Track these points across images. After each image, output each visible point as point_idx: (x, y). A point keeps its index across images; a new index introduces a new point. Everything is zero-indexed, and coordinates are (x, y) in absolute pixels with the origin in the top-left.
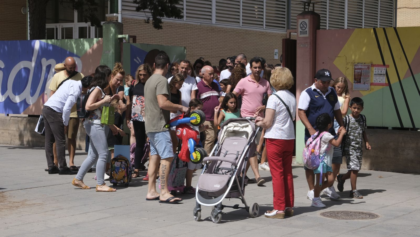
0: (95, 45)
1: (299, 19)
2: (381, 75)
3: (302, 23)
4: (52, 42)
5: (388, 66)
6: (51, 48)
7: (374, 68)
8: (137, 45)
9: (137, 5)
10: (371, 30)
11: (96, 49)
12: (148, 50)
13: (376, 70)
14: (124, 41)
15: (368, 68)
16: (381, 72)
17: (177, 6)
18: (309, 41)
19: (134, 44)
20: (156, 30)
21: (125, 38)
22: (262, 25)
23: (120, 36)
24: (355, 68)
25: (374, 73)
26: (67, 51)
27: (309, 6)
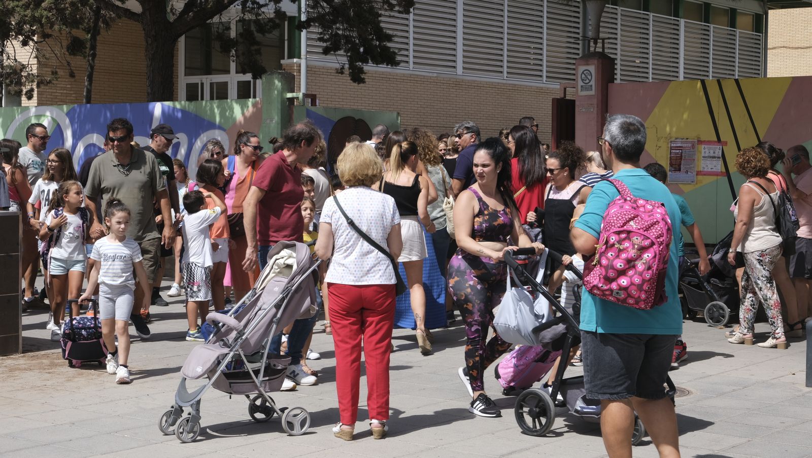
0: (251, 109)
1: (580, 65)
2: (714, 157)
3: (585, 72)
4: (181, 105)
5: (726, 143)
6: (180, 115)
7: (703, 146)
8: (319, 109)
9: (325, 44)
10: (697, 84)
11: (251, 117)
12: (336, 118)
13: (706, 150)
14: (296, 104)
15: (693, 147)
16: (714, 153)
17: (389, 45)
18: (595, 101)
19: (313, 108)
20: (356, 84)
21: (297, 98)
22: (541, 76)
23: (289, 95)
24: (671, 147)
25: (703, 154)
26: (204, 120)
27: (596, 43)
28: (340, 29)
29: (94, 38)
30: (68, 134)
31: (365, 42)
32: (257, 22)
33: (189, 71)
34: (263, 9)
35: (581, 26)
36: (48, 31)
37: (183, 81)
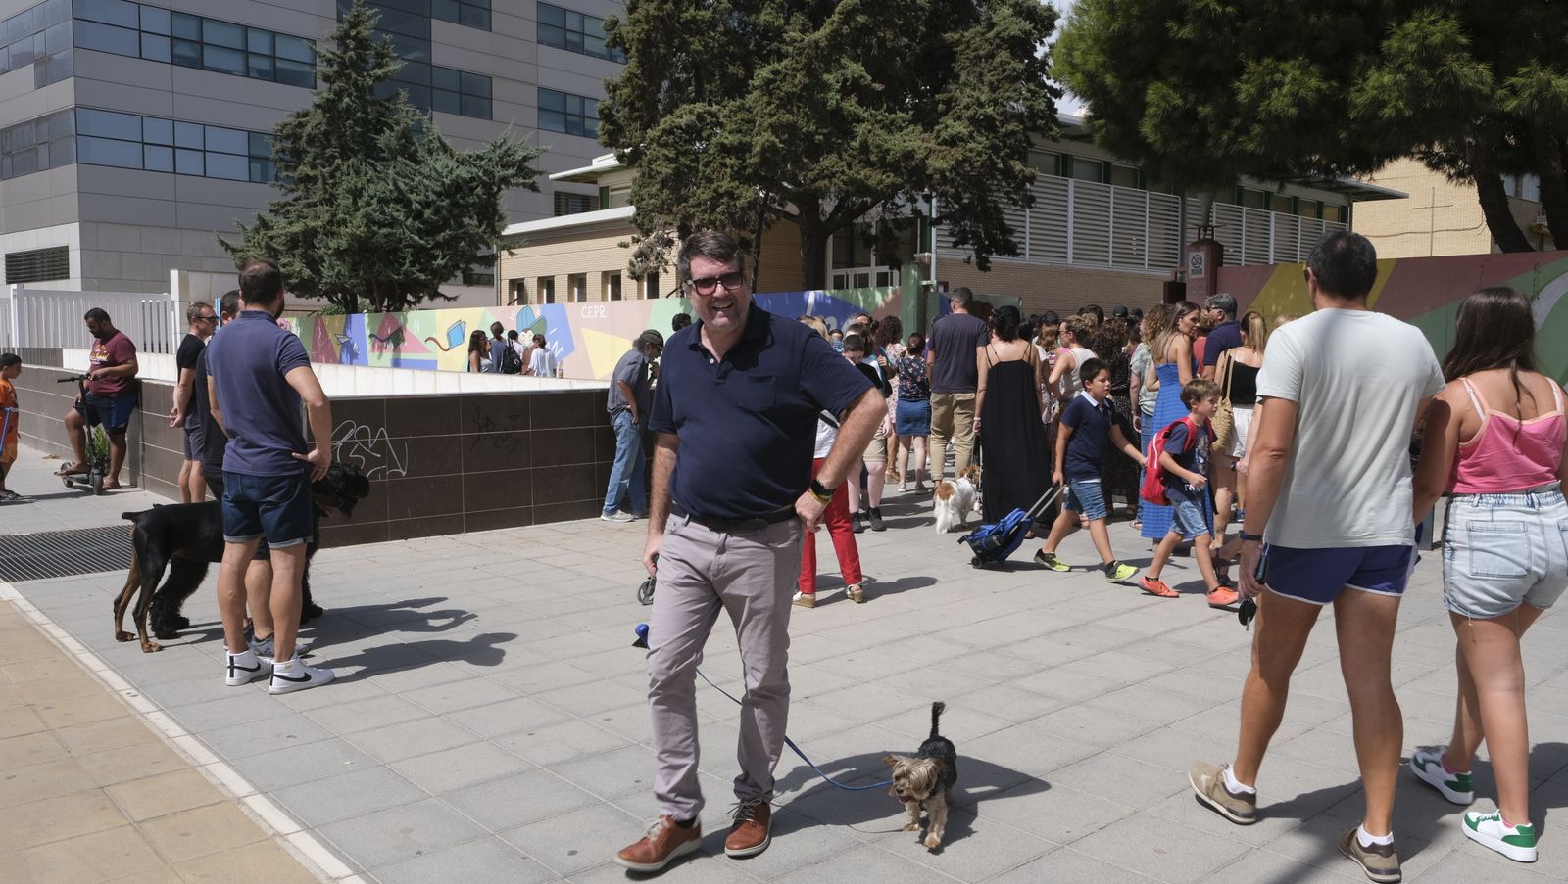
1: (1190, 251)
3: (1195, 258)
4: (830, 293)
6: (829, 301)
9: (954, 239)
11: (891, 302)
18: (1204, 284)
19: (945, 294)
20: (982, 273)
21: (931, 285)
22: (1142, 264)
23: (925, 283)
26: (850, 305)
27: (1206, 230)
28: (968, 225)
29: (758, 237)
31: (988, 235)
32: (895, 221)
33: (836, 265)
34: (901, 210)
35: (1179, 219)
37: (831, 273)
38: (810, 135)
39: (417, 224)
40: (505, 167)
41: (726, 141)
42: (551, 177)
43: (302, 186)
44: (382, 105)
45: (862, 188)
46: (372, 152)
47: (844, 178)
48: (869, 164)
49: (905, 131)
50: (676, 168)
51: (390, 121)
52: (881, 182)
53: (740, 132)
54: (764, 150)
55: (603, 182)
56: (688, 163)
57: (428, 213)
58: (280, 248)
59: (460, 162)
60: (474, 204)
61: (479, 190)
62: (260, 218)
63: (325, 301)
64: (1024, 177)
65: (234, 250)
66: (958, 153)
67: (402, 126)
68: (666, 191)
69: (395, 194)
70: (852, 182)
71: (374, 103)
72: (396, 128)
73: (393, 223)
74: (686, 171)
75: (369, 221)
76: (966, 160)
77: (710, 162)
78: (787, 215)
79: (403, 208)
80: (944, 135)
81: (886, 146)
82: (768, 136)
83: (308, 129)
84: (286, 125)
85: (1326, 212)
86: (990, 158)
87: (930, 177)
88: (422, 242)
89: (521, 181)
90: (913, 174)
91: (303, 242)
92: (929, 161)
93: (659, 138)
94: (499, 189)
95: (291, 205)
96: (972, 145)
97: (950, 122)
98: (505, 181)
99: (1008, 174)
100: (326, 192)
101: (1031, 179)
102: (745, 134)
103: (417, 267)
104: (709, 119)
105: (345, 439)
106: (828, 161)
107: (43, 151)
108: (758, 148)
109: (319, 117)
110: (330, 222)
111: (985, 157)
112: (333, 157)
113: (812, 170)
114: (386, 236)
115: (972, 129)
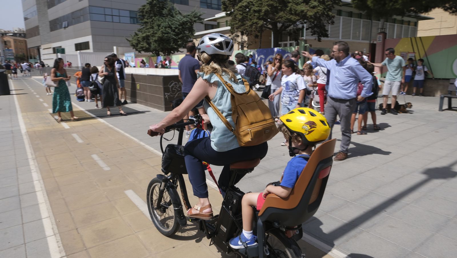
0: (297, 49)
1: (378, 35)
3: (379, 37)
4: (281, 48)
5: (416, 53)
6: (280, 50)
9: (311, 34)
10: (409, 38)
12: (316, 50)
14: (307, 47)
16: (412, 55)
17: (326, 33)
18: (381, 44)
19: (311, 48)
20: (319, 42)
22: (360, 39)
23: (306, 45)
25: (409, 55)
26: (286, 51)
27: (382, 29)
28: (316, 29)
29: (261, 34)
30: (256, 56)
31: (321, 32)
32: (297, 29)
34: (298, 26)
35: (370, 27)
36: (251, 33)
38: (276, 7)
39: (174, 33)
40: (195, 18)
41: (255, 9)
42: (205, 20)
43: (145, 24)
44: (163, 2)
45: (289, 20)
46: (161, 15)
47: (285, 18)
48: (292, 14)
49: (301, 5)
50: (243, 17)
51: (166, 7)
52: (295, 19)
53: (258, 6)
54: (265, 11)
55: (218, 21)
56: (245, 15)
57: (176, 30)
58: (141, 40)
59: (184, 17)
60: (188, 27)
61: (189, 24)
62: (136, 33)
63: (151, 53)
64: (332, 16)
65: (130, 41)
66: (315, 10)
67: (169, 8)
68: (240, 23)
69: (168, 26)
70: (287, 19)
71: (161, 2)
72: (168, 9)
73: (168, 33)
74: (245, 17)
75: (163, 33)
76: (318, 12)
77: (251, 15)
78: (269, 28)
79: (170, 29)
80: (311, 6)
81: (297, 9)
82: (266, 7)
83: (146, 10)
84: (141, 9)
85: (411, 24)
86: (323, 12)
87: (308, 17)
88: (175, 38)
89: (199, 21)
90: (303, 16)
91: (146, 38)
92: (307, 13)
93: (238, 9)
94: (194, 24)
95: (143, 29)
96: (319, 8)
97: (313, 2)
98: (195, 21)
99: (328, 16)
100: (151, 25)
101: (334, 17)
102: (260, 7)
103: (174, 44)
104: (251, 3)
105: (172, 85)
106: (281, 14)
107: (82, 18)
108: (263, 11)
109: (148, 6)
110: (153, 33)
111: (322, 11)
112: (152, 17)
113: (277, 16)
114: (166, 36)
115: (319, 4)
